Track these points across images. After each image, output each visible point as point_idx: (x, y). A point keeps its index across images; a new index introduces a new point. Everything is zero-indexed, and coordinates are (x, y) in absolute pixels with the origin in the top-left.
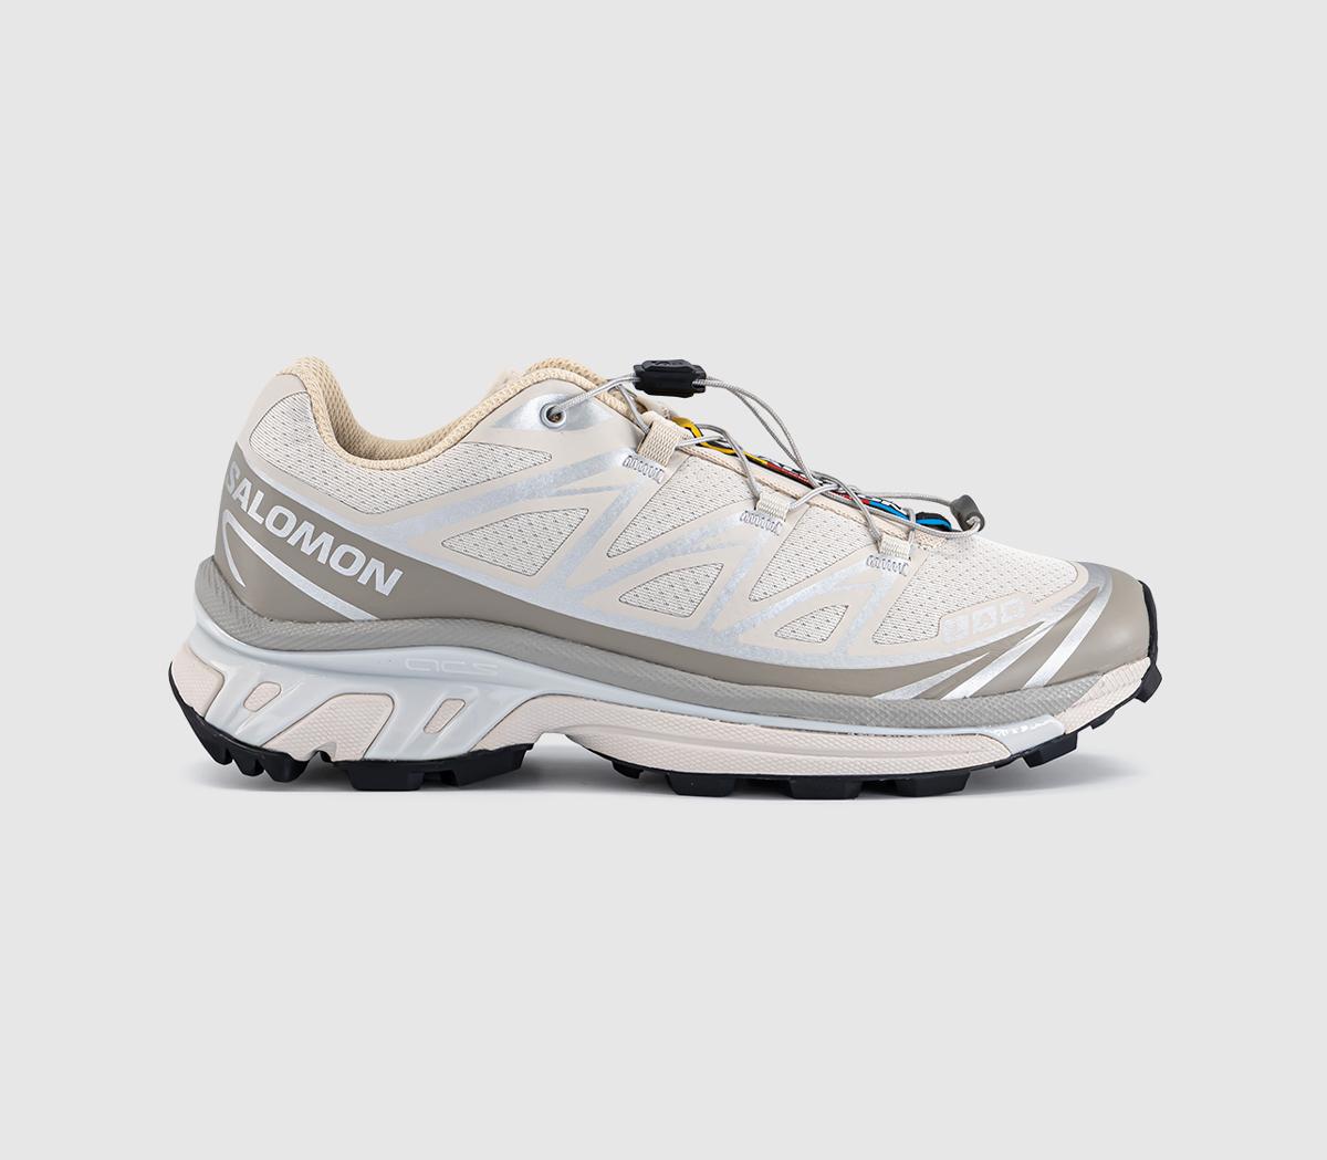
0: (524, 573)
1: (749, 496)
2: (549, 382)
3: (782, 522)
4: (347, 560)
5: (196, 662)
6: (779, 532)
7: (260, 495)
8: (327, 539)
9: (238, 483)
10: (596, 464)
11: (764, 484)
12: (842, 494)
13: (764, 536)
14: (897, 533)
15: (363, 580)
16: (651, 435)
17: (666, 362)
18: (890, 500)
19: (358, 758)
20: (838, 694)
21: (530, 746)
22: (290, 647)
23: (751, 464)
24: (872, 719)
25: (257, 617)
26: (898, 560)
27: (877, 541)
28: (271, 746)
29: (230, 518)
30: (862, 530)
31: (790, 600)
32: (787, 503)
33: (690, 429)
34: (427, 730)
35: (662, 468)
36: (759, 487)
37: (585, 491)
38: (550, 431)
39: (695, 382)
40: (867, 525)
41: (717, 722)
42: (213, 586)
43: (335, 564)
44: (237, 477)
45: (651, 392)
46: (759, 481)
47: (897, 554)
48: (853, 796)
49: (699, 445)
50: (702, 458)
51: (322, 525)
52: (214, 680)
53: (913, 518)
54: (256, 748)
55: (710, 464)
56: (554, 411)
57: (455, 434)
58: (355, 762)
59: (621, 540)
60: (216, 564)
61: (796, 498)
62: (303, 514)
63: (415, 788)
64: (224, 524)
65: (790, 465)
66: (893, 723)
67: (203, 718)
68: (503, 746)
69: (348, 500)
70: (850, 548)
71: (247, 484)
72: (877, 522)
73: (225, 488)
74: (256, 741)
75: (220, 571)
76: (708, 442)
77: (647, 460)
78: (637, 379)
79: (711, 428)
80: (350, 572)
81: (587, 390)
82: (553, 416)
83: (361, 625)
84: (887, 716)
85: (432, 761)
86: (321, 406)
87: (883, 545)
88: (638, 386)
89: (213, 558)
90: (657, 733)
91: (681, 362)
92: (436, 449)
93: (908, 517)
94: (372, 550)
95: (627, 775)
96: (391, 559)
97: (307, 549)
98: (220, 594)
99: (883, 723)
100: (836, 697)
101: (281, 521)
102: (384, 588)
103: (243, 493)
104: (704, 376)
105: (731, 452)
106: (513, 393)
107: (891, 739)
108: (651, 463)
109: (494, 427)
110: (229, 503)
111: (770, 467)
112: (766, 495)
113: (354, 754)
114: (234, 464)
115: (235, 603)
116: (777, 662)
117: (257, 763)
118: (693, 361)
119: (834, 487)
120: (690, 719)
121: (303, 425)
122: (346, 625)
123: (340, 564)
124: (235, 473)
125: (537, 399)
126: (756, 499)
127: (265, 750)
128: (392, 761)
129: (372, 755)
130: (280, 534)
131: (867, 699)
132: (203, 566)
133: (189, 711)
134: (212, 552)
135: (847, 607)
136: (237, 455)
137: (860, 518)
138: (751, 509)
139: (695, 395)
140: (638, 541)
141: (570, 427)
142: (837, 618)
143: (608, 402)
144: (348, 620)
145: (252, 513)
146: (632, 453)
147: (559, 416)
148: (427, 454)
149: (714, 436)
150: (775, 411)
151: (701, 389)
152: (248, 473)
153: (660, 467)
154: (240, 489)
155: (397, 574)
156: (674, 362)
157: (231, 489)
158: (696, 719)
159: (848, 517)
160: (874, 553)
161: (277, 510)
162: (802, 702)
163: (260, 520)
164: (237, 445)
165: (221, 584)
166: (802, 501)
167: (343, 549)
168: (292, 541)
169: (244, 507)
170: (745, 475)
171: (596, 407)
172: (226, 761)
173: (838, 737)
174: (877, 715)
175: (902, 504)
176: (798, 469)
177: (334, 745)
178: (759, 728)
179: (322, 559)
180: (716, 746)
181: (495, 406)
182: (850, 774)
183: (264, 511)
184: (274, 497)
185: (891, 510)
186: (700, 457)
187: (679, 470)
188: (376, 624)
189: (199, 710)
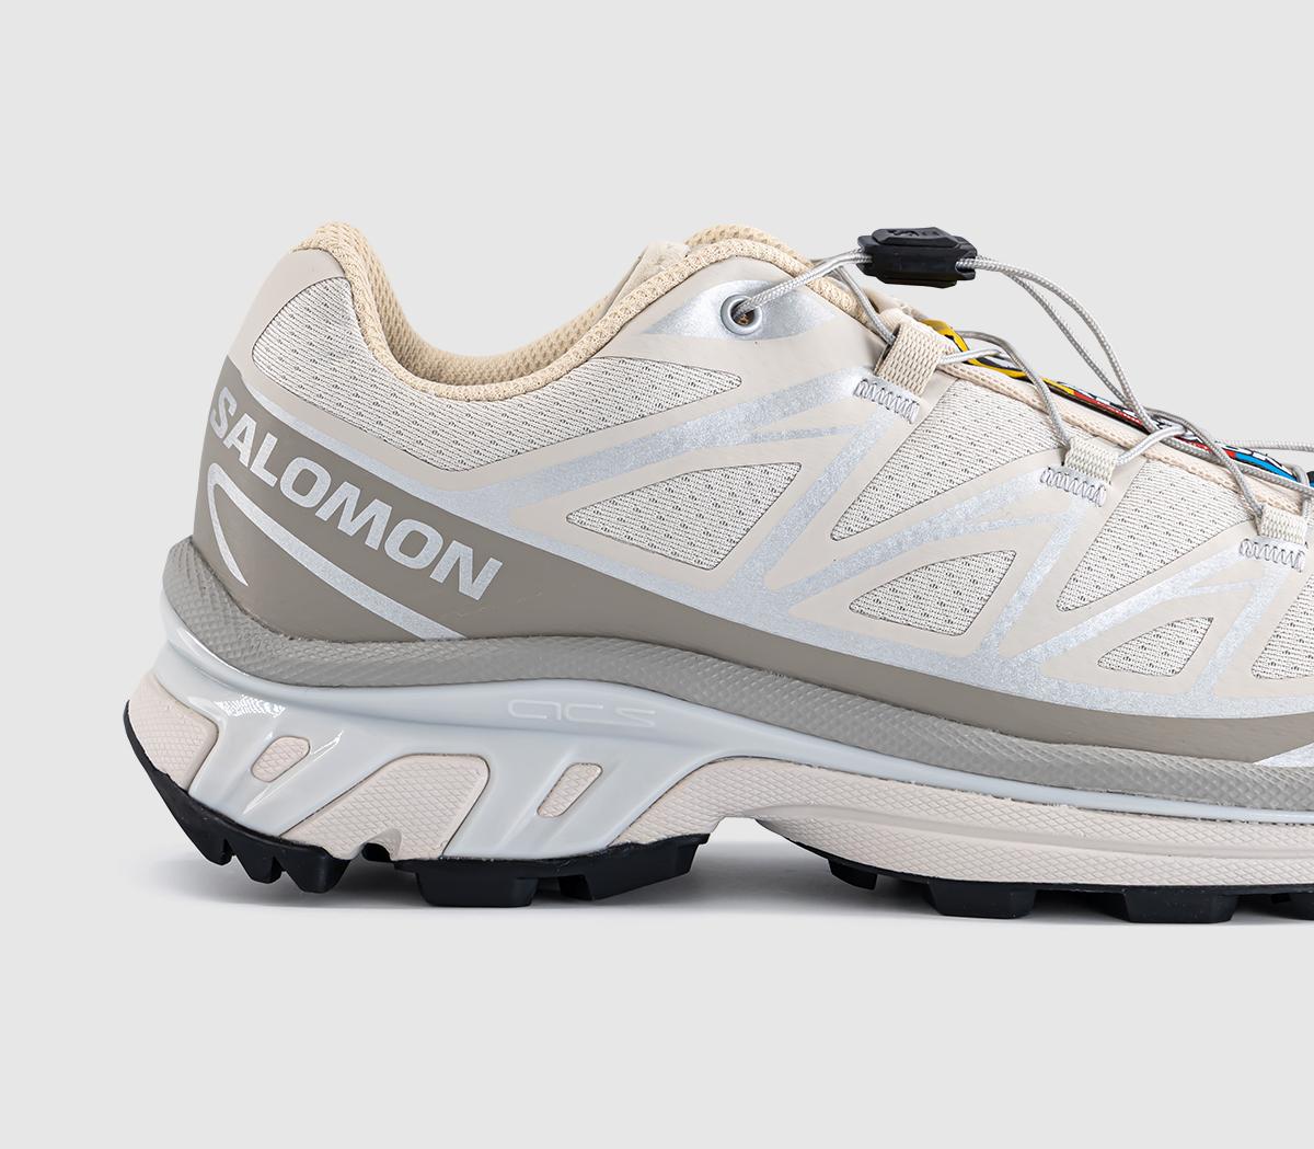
0: (699, 565)
1: (1052, 443)
2: (735, 261)
3: (1106, 484)
4: (413, 544)
5: (171, 703)
6: (1102, 503)
7: (270, 441)
8: (380, 510)
9: (232, 422)
10: (809, 392)
11: (1074, 425)
12: (1194, 442)
13: (1079, 506)
14: (1285, 504)
15: (440, 575)
16: (898, 346)
17: (913, 232)
18: (1264, 451)
19: (435, 855)
20: (1200, 758)
21: (704, 838)
22: (323, 682)
23: (1053, 394)
24: (1256, 796)
25: (268, 633)
26: (1289, 547)
27: (1255, 517)
28: (293, 836)
29: (219, 475)
30: (1231, 498)
31: (1120, 609)
32: (1114, 455)
33: (951, 338)
34: (543, 812)
35: (915, 398)
36: (1068, 430)
37: (796, 435)
38: (738, 342)
39: (960, 263)
40: (1238, 489)
41: (1008, 802)
42: (195, 583)
43: (393, 550)
44: (232, 411)
45: (888, 278)
46: (1067, 420)
47: (1286, 536)
48: (1223, 917)
49: (966, 362)
50: (977, 384)
51: (372, 488)
52: (205, 732)
53: (1305, 480)
54: (271, 838)
55: (990, 393)
56: (744, 308)
57: (584, 345)
58: (431, 862)
59: (855, 514)
60: (197, 550)
61: (1126, 448)
62: (342, 470)
63: (524, 903)
64: (211, 486)
65: (1106, 397)
66: (1289, 804)
67: (186, 792)
68: (663, 837)
69: (416, 449)
70: (1214, 527)
71: (248, 423)
72: (1254, 486)
73: (210, 429)
74: (272, 828)
75: (204, 561)
76: (978, 359)
77: (892, 387)
78: (864, 259)
79: (979, 336)
80: (420, 561)
81: (793, 275)
82: (741, 315)
83: (437, 646)
84: (1279, 792)
85: (550, 860)
86: (367, 298)
87: (1266, 522)
88: (868, 269)
89: (191, 541)
90: (911, 819)
91: (935, 231)
92: (557, 367)
93: (1296, 478)
94: (453, 527)
95: (853, 884)
96: (485, 542)
97: (349, 526)
98: (207, 597)
99: (1272, 804)
100: (1198, 762)
101: (305, 482)
102: (473, 587)
103: (241, 438)
104: (972, 254)
105: (1020, 374)
106: (678, 278)
107: (1285, 829)
108: (898, 390)
109: (647, 332)
110: (216, 451)
111: (1078, 399)
112: (1079, 442)
113: (429, 850)
114: (225, 392)
115: (232, 610)
116: (1102, 707)
117: (275, 860)
118: (952, 230)
119: (1177, 429)
120: (963, 796)
121: (340, 330)
122: (412, 646)
123: (402, 549)
124: (227, 405)
125: (716, 289)
126: (1064, 449)
127: (287, 842)
128: (488, 861)
129: (459, 850)
130: (305, 502)
131: (1246, 765)
132: (175, 552)
133: (161, 781)
134: (190, 531)
135: (1210, 620)
136: (230, 377)
137: (1226, 479)
138: (1056, 465)
139: (960, 283)
140: (881, 515)
141: (767, 334)
142: (1196, 638)
143: (826, 294)
144: (414, 639)
145: (259, 469)
146: (869, 375)
147: (751, 316)
148: (541, 376)
149: (987, 349)
150: (1086, 310)
151: (968, 274)
152: (248, 405)
153: (912, 396)
154: (237, 430)
155: (493, 566)
156: (925, 231)
157: (220, 431)
158: (974, 796)
159: (1208, 478)
160: (1252, 535)
161: (298, 465)
162: (1145, 770)
163: (270, 480)
164: (228, 358)
165: (209, 582)
166: (1136, 452)
167: (406, 526)
168: (324, 513)
169: (244, 459)
170: (1044, 410)
171: (810, 303)
172: (223, 860)
173: (1201, 826)
174: (1264, 791)
175: (1284, 458)
176: (1119, 403)
177: (397, 835)
178: (1074, 811)
179: (373, 541)
180: (1005, 839)
181: (651, 300)
182: (1221, 883)
183: (276, 465)
184: (292, 444)
185: (1268, 465)
186: (971, 381)
187: (942, 401)
188: (460, 645)
189: (180, 779)
